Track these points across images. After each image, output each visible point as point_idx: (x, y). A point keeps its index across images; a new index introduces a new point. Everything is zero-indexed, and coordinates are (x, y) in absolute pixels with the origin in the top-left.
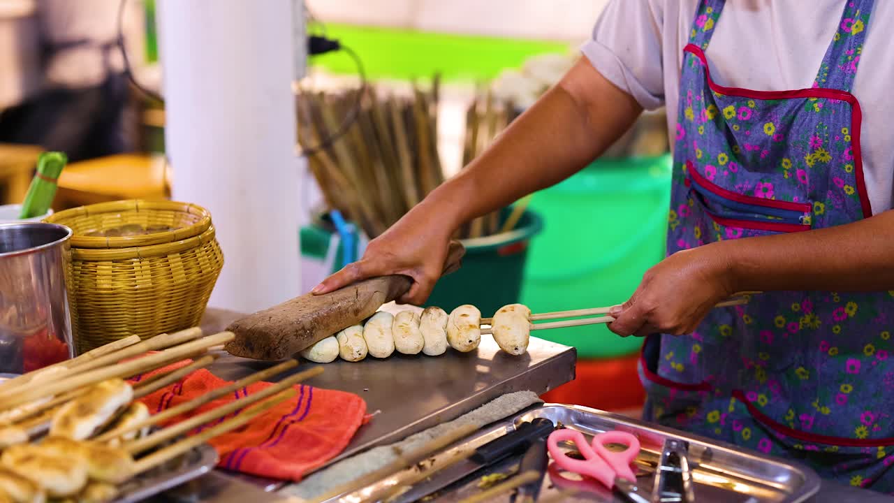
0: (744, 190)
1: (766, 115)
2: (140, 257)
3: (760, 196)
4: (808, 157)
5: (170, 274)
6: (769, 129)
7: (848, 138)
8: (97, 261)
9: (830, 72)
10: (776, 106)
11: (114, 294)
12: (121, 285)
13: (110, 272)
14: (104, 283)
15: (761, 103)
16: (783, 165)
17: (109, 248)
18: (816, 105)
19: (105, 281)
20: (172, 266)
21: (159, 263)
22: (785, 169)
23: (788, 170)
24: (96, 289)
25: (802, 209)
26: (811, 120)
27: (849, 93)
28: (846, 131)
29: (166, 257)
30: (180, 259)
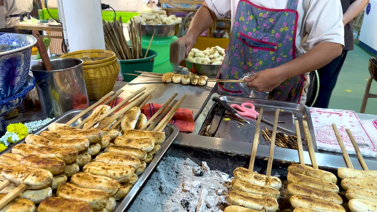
0: (260, 39)
1: (270, 16)
2: (102, 67)
3: (264, 40)
4: (282, 29)
5: (111, 71)
6: (271, 20)
7: (294, 23)
8: (88, 69)
9: (290, 5)
10: (274, 13)
11: (96, 79)
12: (98, 76)
13: (93, 72)
14: (92, 76)
15: (270, 12)
16: (272, 32)
17: (91, 64)
18: (286, 14)
19: (92, 75)
20: (111, 68)
21: (107, 68)
22: (272, 33)
23: (273, 34)
24: (89, 78)
25: (275, 45)
26: (285, 18)
27: (296, 11)
28: (294, 21)
29: (109, 66)
30: (112, 66)
